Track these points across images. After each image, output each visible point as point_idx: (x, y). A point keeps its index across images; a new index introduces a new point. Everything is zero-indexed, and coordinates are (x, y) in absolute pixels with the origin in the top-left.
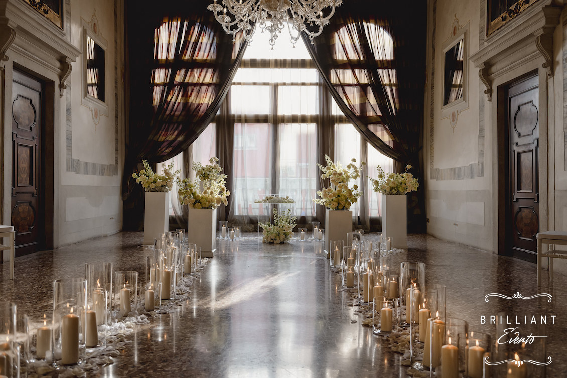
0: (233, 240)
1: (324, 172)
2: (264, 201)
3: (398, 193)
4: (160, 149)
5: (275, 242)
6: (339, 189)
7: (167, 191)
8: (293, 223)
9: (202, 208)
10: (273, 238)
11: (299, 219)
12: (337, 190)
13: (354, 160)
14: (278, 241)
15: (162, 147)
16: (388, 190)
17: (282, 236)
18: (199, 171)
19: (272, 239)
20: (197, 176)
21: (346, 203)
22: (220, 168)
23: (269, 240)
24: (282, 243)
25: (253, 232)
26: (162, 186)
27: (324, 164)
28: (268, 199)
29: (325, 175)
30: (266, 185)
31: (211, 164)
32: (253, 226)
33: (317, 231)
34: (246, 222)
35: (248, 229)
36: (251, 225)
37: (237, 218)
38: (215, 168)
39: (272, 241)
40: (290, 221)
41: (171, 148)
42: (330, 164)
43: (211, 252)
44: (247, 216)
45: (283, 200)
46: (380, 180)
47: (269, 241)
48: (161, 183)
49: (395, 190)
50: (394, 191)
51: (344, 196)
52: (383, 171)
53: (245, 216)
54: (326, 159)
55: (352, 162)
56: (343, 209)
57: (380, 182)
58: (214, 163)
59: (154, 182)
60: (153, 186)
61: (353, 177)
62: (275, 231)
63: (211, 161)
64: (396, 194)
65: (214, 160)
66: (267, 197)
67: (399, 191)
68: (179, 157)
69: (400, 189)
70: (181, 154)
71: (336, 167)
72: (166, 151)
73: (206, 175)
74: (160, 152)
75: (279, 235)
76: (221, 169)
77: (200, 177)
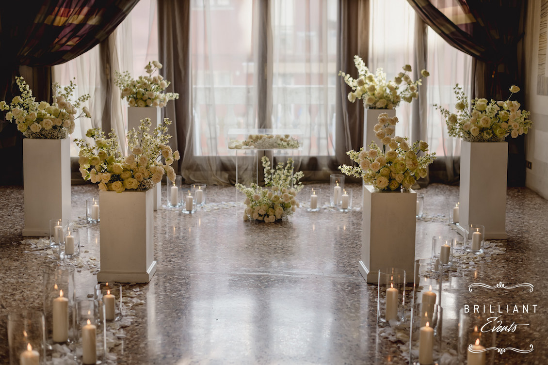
0: (190, 213)
1: (354, 89)
2: (246, 144)
3: (494, 139)
4: (57, 40)
5: (266, 220)
6: (391, 150)
7: (63, 137)
8: (297, 183)
9: (126, 190)
10: (263, 213)
11: (306, 161)
12: (387, 152)
13: (408, 68)
14: (272, 219)
15: (60, 36)
16: (475, 134)
17: (279, 210)
18: (126, 90)
19: (260, 215)
20: (122, 97)
21: (405, 177)
22: (165, 82)
23: (256, 216)
24: (279, 222)
25: (226, 186)
26: (55, 127)
27: (353, 72)
28: (253, 140)
29: (355, 94)
30: (248, 99)
31: (148, 75)
32: (227, 176)
33: (340, 191)
34: (214, 168)
35: (218, 182)
36: (223, 173)
37: (198, 162)
38: (155, 81)
39: (260, 218)
40: (291, 181)
41: (77, 39)
42: (363, 73)
43: (145, 273)
44: (215, 157)
45: (279, 142)
46: (459, 114)
47: (255, 219)
48: (52, 124)
49: (488, 133)
50: (486, 136)
51: (402, 165)
52: (465, 96)
53: (213, 157)
54: (356, 63)
55: (403, 71)
56: (398, 190)
57: (458, 117)
58: (156, 74)
59: (40, 119)
60: (36, 128)
61: (405, 98)
62: (266, 200)
63: (148, 68)
64: (489, 141)
65: (153, 67)
66: (251, 137)
67: (494, 135)
68: (93, 54)
69: (498, 132)
70: (96, 49)
71: (376, 80)
72: (69, 43)
73: (139, 97)
74: (57, 46)
75: (273, 207)
76: (166, 84)
77: (128, 99)
